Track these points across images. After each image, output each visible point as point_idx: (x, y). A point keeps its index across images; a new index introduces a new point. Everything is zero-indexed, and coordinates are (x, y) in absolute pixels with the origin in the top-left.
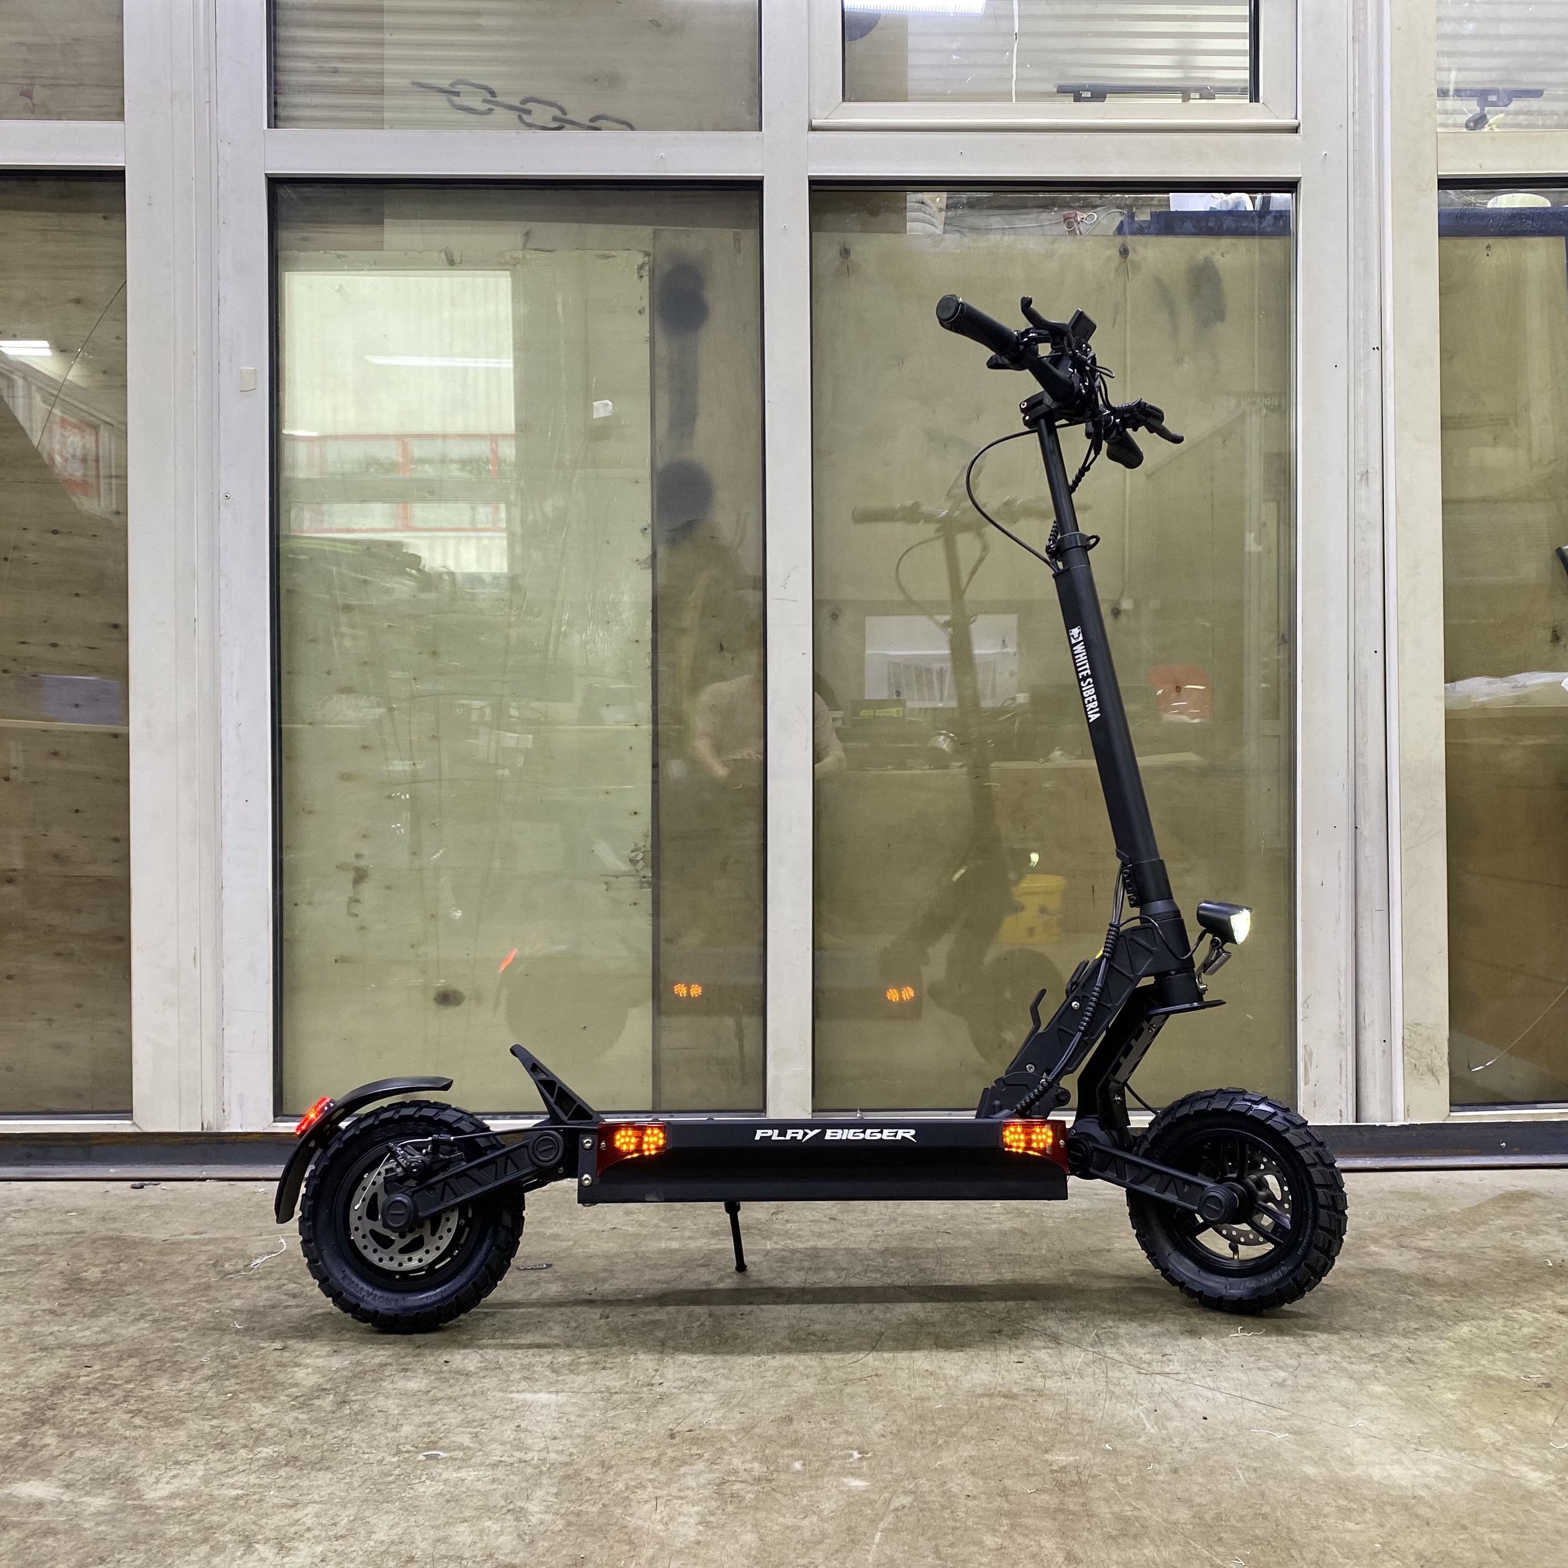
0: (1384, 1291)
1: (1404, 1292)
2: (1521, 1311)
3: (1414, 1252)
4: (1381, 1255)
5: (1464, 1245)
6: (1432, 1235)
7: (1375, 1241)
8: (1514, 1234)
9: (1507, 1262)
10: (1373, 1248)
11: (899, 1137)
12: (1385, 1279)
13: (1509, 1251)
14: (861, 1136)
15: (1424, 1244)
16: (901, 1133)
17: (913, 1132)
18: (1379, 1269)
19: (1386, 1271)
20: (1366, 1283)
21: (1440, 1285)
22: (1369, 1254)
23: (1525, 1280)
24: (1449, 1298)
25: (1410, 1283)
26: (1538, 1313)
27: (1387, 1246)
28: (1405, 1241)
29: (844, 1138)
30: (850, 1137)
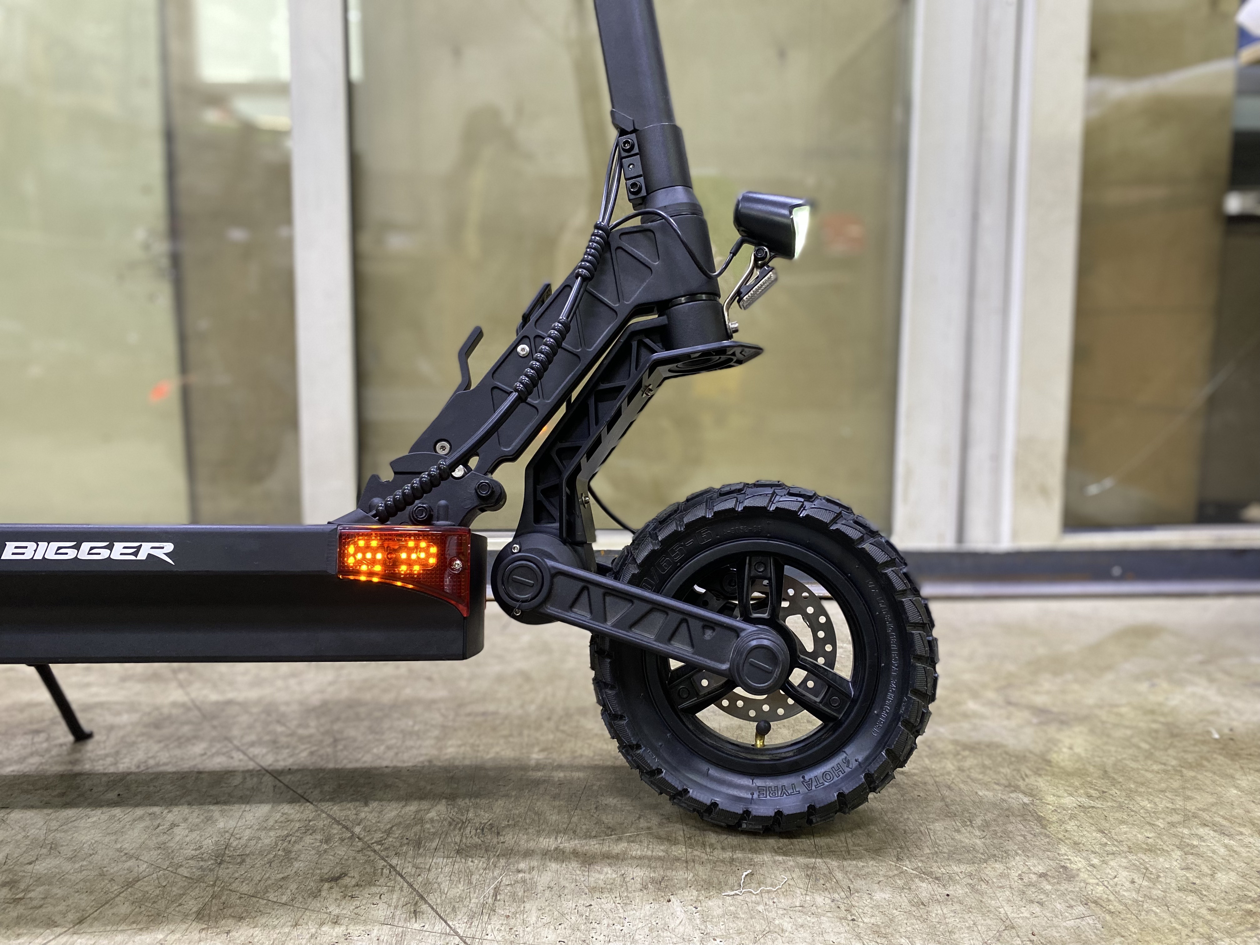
0: (986, 785)
1: (1016, 789)
2: (1202, 831)
3: (1026, 714)
4: (982, 717)
5: (1091, 701)
6: (1047, 686)
7: (975, 695)
8: (1153, 685)
9: (1156, 731)
10: (972, 705)
11: (142, 556)
12: (987, 762)
13: (1152, 712)
14: (71, 554)
15: (1040, 700)
16: (146, 549)
17: (169, 547)
18: (979, 743)
19: (989, 745)
20: (961, 769)
21: (1069, 774)
22: (966, 716)
23: (1190, 767)
24: (1084, 800)
25: (1025, 770)
26: (1230, 836)
27: (991, 704)
28: (1015, 695)
29: (39, 556)
30: (51, 556)
